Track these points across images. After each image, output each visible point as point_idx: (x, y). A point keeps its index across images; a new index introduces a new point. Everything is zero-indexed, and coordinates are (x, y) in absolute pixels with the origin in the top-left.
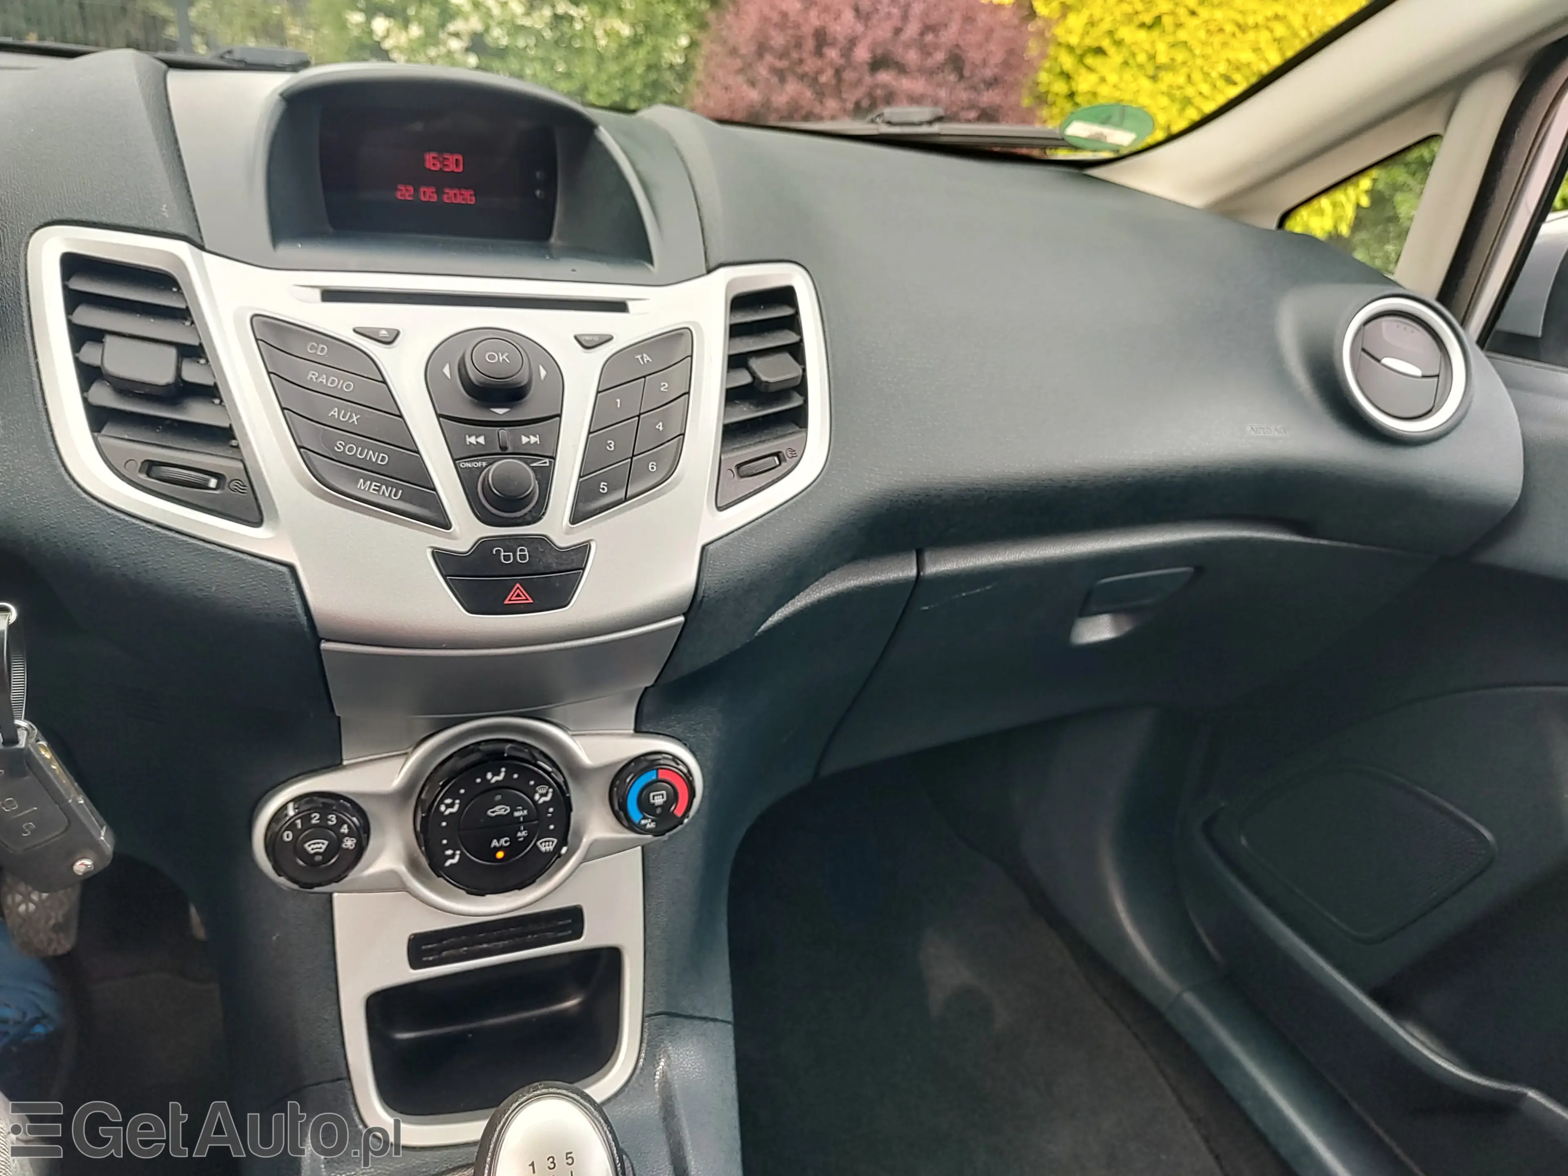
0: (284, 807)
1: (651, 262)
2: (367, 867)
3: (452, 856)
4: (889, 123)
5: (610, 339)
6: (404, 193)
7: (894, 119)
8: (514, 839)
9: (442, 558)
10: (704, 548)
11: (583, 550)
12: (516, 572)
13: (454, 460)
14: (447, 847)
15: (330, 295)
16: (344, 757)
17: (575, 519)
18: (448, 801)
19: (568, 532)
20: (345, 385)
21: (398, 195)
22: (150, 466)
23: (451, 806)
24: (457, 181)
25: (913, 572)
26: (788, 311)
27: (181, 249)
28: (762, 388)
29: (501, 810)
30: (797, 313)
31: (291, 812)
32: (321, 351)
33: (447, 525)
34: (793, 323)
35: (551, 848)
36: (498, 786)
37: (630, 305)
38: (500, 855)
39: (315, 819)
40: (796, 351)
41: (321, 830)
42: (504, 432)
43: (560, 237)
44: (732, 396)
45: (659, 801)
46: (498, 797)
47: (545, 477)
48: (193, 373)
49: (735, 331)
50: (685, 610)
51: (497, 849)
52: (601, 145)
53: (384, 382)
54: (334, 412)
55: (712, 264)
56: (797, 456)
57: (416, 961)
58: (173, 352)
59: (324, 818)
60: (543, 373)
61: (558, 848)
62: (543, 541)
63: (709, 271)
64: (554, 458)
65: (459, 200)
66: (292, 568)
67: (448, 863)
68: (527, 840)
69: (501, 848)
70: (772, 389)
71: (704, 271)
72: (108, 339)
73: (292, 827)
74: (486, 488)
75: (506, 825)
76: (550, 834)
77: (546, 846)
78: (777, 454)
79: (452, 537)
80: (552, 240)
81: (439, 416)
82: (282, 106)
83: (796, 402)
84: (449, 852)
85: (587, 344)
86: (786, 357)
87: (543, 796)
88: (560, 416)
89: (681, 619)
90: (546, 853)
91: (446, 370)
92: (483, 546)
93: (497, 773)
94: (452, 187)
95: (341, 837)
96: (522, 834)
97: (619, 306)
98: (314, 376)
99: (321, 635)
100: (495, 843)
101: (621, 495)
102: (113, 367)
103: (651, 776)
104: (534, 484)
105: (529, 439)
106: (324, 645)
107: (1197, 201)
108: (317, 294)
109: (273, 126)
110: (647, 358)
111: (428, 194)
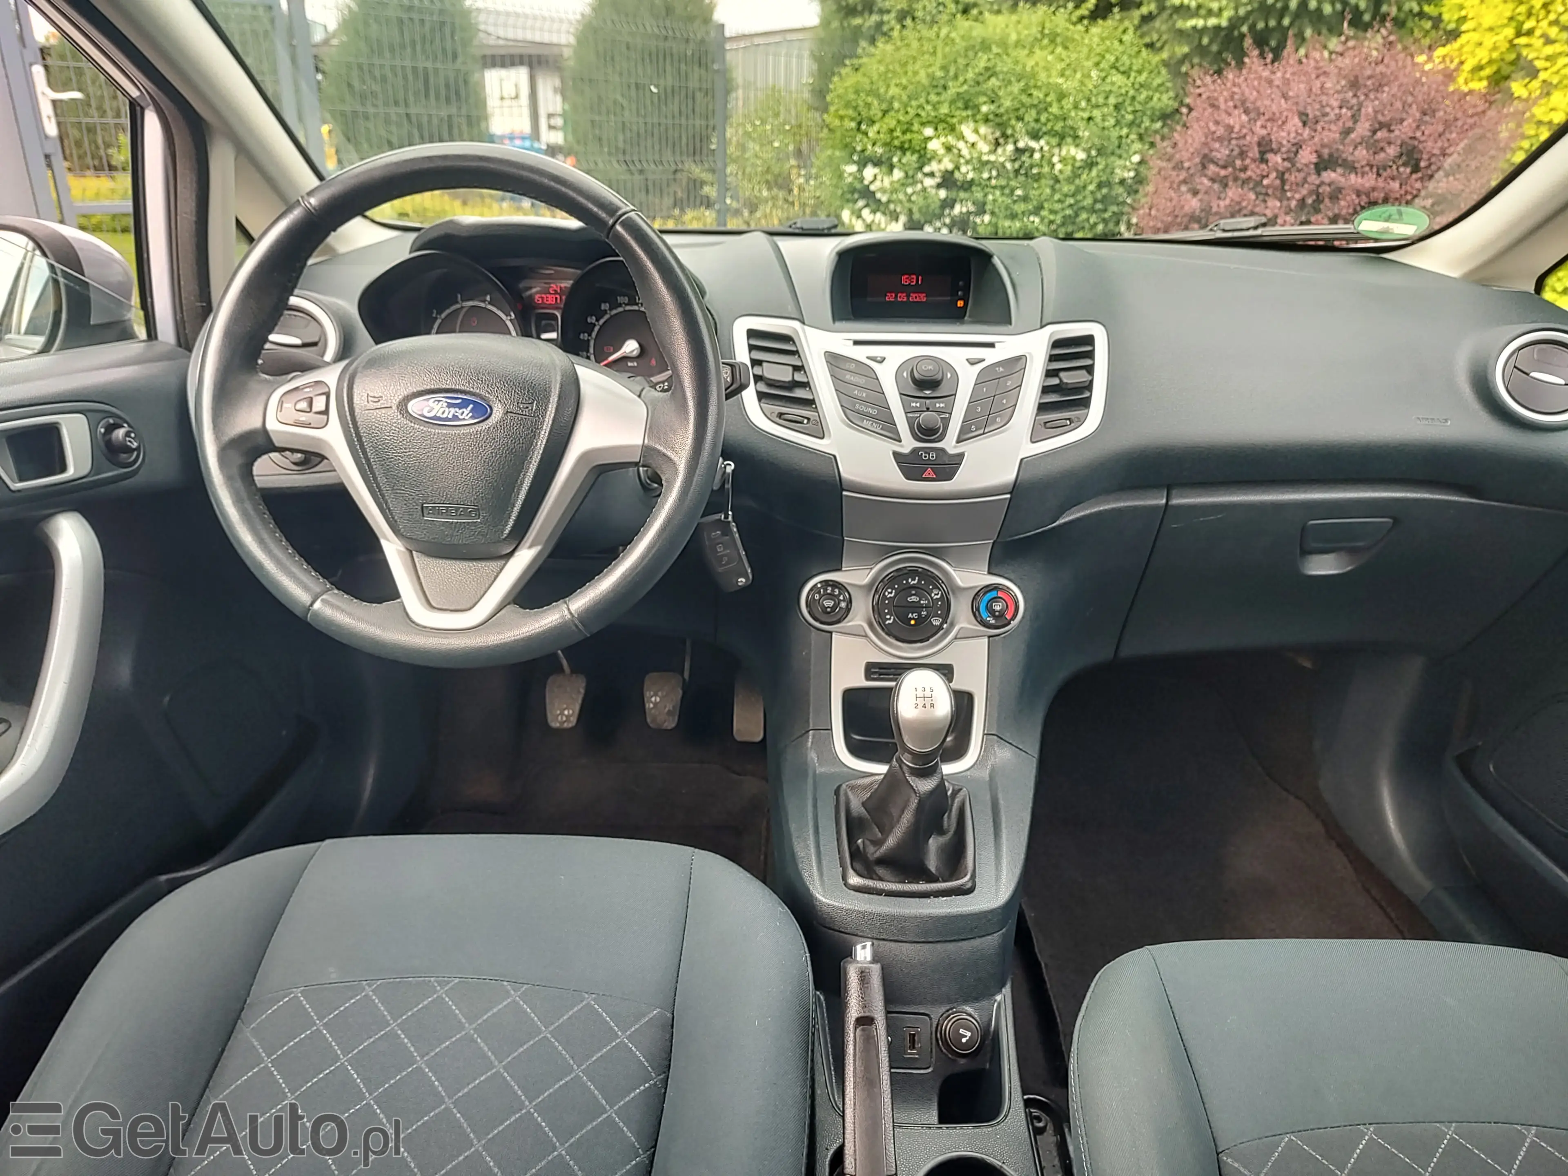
0: (816, 585)
1: (1010, 324)
2: (849, 622)
3: (890, 619)
4: (1224, 231)
5: (984, 360)
6: (890, 298)
7: (1227, 228)
8: (920, 615)
9: (896, 454)
10: (1022, 460)
11: (961, 456)
12: (929, 463)
13: (906, 413)
14: (887, 614)
15: (857, 343)
16: (844, 565)
17: (959, 441)
18: (889, 590)
19: (955, 447)
20: (861, 381)
21: (887, 299)
22: (780, 415)
23: (891, 593)
24: (917, 289)
25: (1164, 501)
26: (1089, 348)
27: (796, 324)
28: (1064, 386)
29: (914, 599)
30: (1093, 350)
31: (819, 585)
32: (853, 366)
33: (900, 441)
34: (1090, 355)
35: (938, 623)
36: (913, 587)
37: (997, 345)
38: (913, 622)
39: (829, 590)
40: (1090, 369)
41: (831, 596)
42: (928, 401)
43: (970, 316)
44: (1046, 390)
45: (997, 608)
46: (913, 592)
47: (946, 422)
48: (799, 377)
49: (1052, 358)
50: (1010, 489)
51: (911, 619)
52: (994, 266)
53: (877, 379)
54: (856, 392)
55: (1044, 323)
56: (1081, 421)
57: (868, 676)
58: (791, 369)
59: (833, 590)
60: (949, 375)
61: (942, 624)
62: (943, 450)
63: (1042, 327)
64: (951, 414)
65: (918, 299)
66: (835, 457)
67: (888, 622)
68: (927, 617)
69: (914, 619)
70: (1070, 386)
71: (1039, 326)
72: (765, 364)
73: (819, 592)
74: (919, 425)
75: (917, 607)
76: (939, 616)
77: (936, 622)
78: (1069, 419)
79: (902, 446)
80: (966, 318)
81: (901, 394)
82: (836, 259)
83: (1087, 395)
84: (888, 617)
85: (973, 362)
86: (1084, 372)
87: (936, 595)
88: (955, 395)
89: (1008, 496)
90: (936, 626)
91: (905, 374)
92: (915, 451)
93: (914, 579)
94: (914, 293)
95: (840, 601)
96: (924, 613)
97: (991, 345)
98: (848, 377)
99: (844, 487)
100: (910, 615)
101: (981, 431)
102: (767, 375)
103: (993, 594)
104: (940, 424)
105: (940, 405)
106: (845, 493)
107: (1455, 273)
108: (851, 342)
109: (833, 268)
110: (1001, 369)
111: (902, 298)
